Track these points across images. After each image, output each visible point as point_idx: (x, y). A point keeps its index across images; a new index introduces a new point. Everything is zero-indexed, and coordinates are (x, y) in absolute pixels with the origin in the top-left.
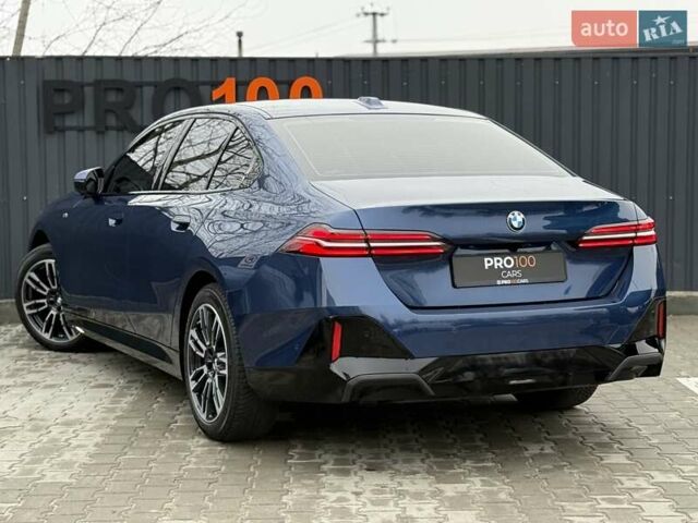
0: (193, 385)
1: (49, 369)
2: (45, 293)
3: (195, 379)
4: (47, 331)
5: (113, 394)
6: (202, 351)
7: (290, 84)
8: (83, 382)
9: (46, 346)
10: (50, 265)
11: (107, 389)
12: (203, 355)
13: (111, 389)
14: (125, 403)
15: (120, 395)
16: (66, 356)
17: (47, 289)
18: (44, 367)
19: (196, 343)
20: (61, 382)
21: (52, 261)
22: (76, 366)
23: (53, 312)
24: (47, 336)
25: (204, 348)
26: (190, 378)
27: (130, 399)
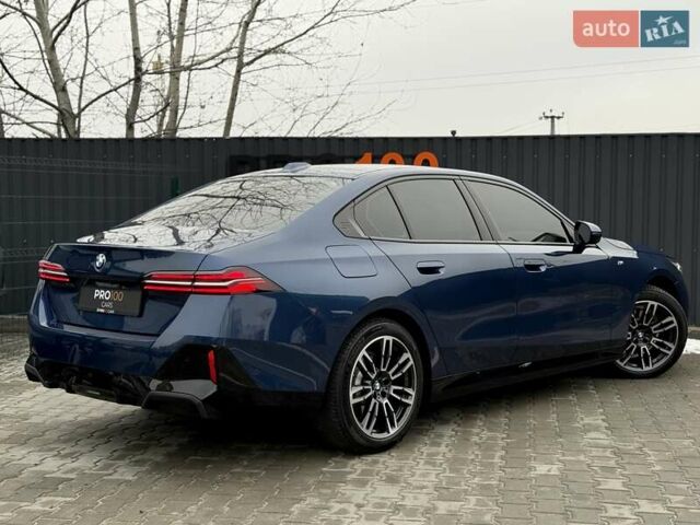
7: (414, 157)
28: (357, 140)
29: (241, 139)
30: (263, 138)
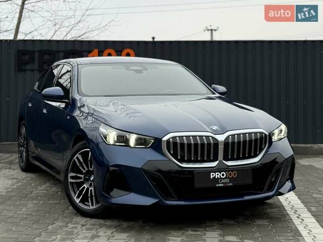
7: (121, 52)
28: (90, 42)
29: (24, 41)
30: (37, 40)
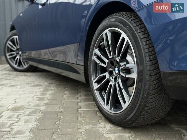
0: (96, 86)
1: (14, 78)
2: (15, 50)
3: (98, 82)
4: (16, 64)
5: (42, 90)
6: (104, 63)
8: (28, 84)
9: (16, 70)
10: (16, 38)
11: (39, 87)
12: (105, 66)
13: (41, 87)
14: (49, 95)
15: (46, 90)
16: (23, 73)
17: (16, 48)
18: (13, 77)
19: (98, 58)
20: (18, 84)
21: (17, 37)
22: (26, 77)
23: (18, 57)
24: (16, 66)
25: (107, 61)
26: (94, 81)
27: (50, 92)
